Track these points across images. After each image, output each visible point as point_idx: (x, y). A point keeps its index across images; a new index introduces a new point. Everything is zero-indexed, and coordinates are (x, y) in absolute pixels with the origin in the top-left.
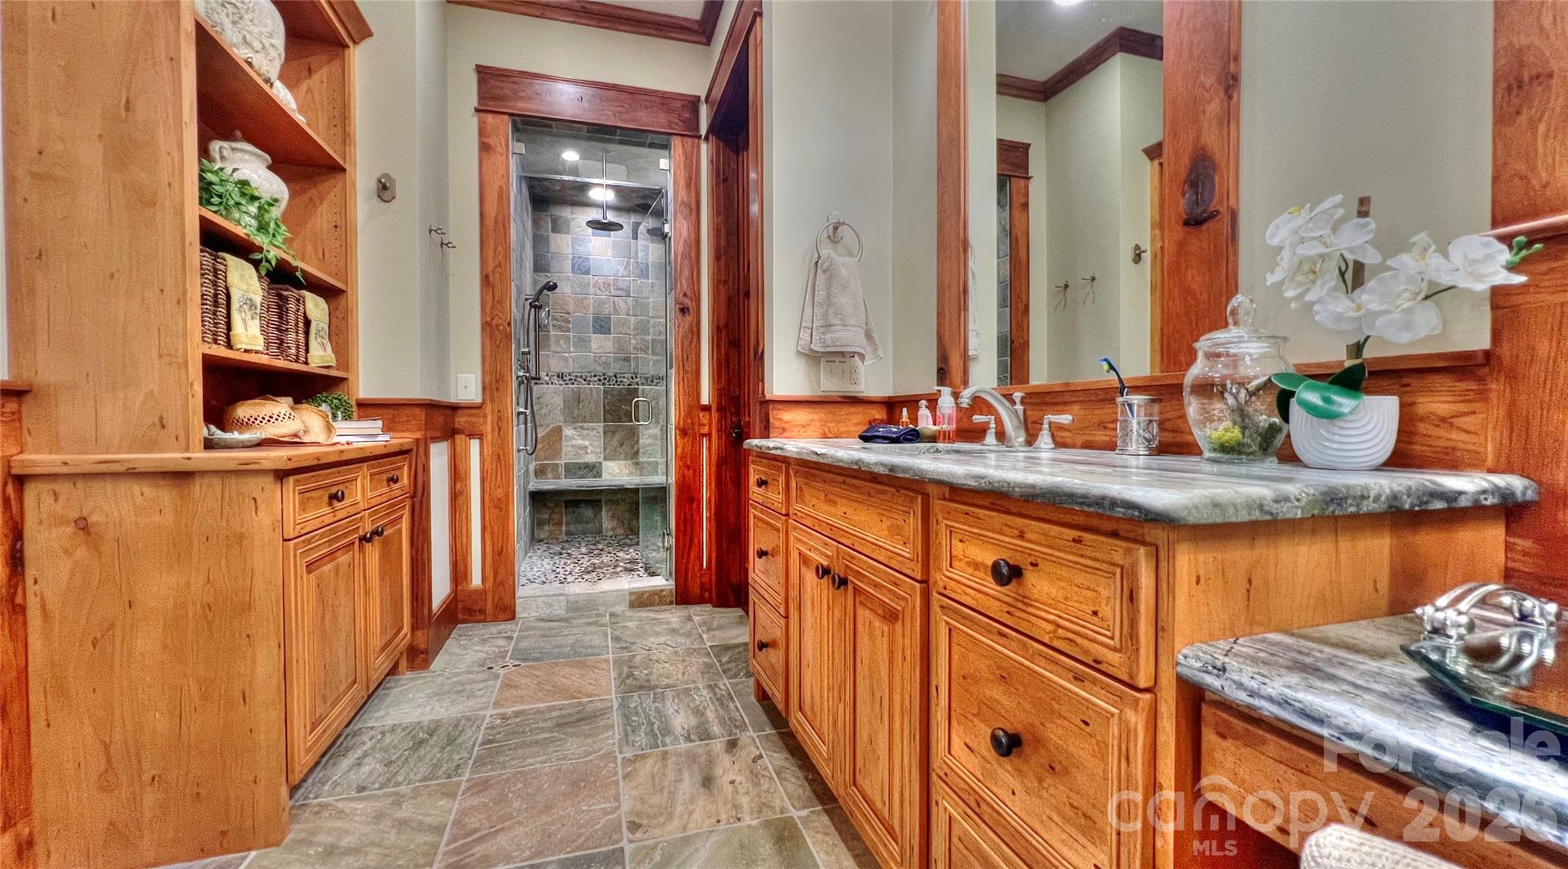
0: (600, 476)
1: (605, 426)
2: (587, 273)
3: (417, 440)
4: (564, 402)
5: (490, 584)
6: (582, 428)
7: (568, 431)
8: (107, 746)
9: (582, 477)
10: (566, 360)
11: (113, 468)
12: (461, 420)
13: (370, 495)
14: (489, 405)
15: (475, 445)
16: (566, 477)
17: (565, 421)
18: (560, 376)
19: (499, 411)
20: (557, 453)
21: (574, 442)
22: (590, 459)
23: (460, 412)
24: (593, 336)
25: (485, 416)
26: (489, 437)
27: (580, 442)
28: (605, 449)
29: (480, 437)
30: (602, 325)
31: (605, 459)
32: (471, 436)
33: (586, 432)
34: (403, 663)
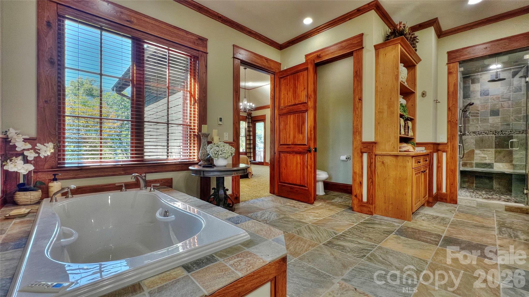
0: (493, 168)
1: (495, 150)
2: (488, 95)
3: (431, 152)
4: (475, 141)
5: (448, 192)
6: (484, 150)
7: (477, 151)
8: (385, 197)
9: (484, 168)
10: (477, 127)
11: (388, 154)
12: (440, 147)
13: (423, 163)
14: (449, 144)
15: (444, 154)
16: (475, 167)
17: (476, 148)
18: (474, 133)
19: (453, 145)
20: (473, 159)
21: (480, 155)
22: (488, 161)
23: (440, 145)
24: (490, 117)
25: (448, 146)
26: (449, 152)
27: (483, 155)
28: (495, 158)
29: (446, 152)
30: (495, 113)
31: (495, 162)
32: (444, 152)
33: (486, 152)
34: (426, 204)
